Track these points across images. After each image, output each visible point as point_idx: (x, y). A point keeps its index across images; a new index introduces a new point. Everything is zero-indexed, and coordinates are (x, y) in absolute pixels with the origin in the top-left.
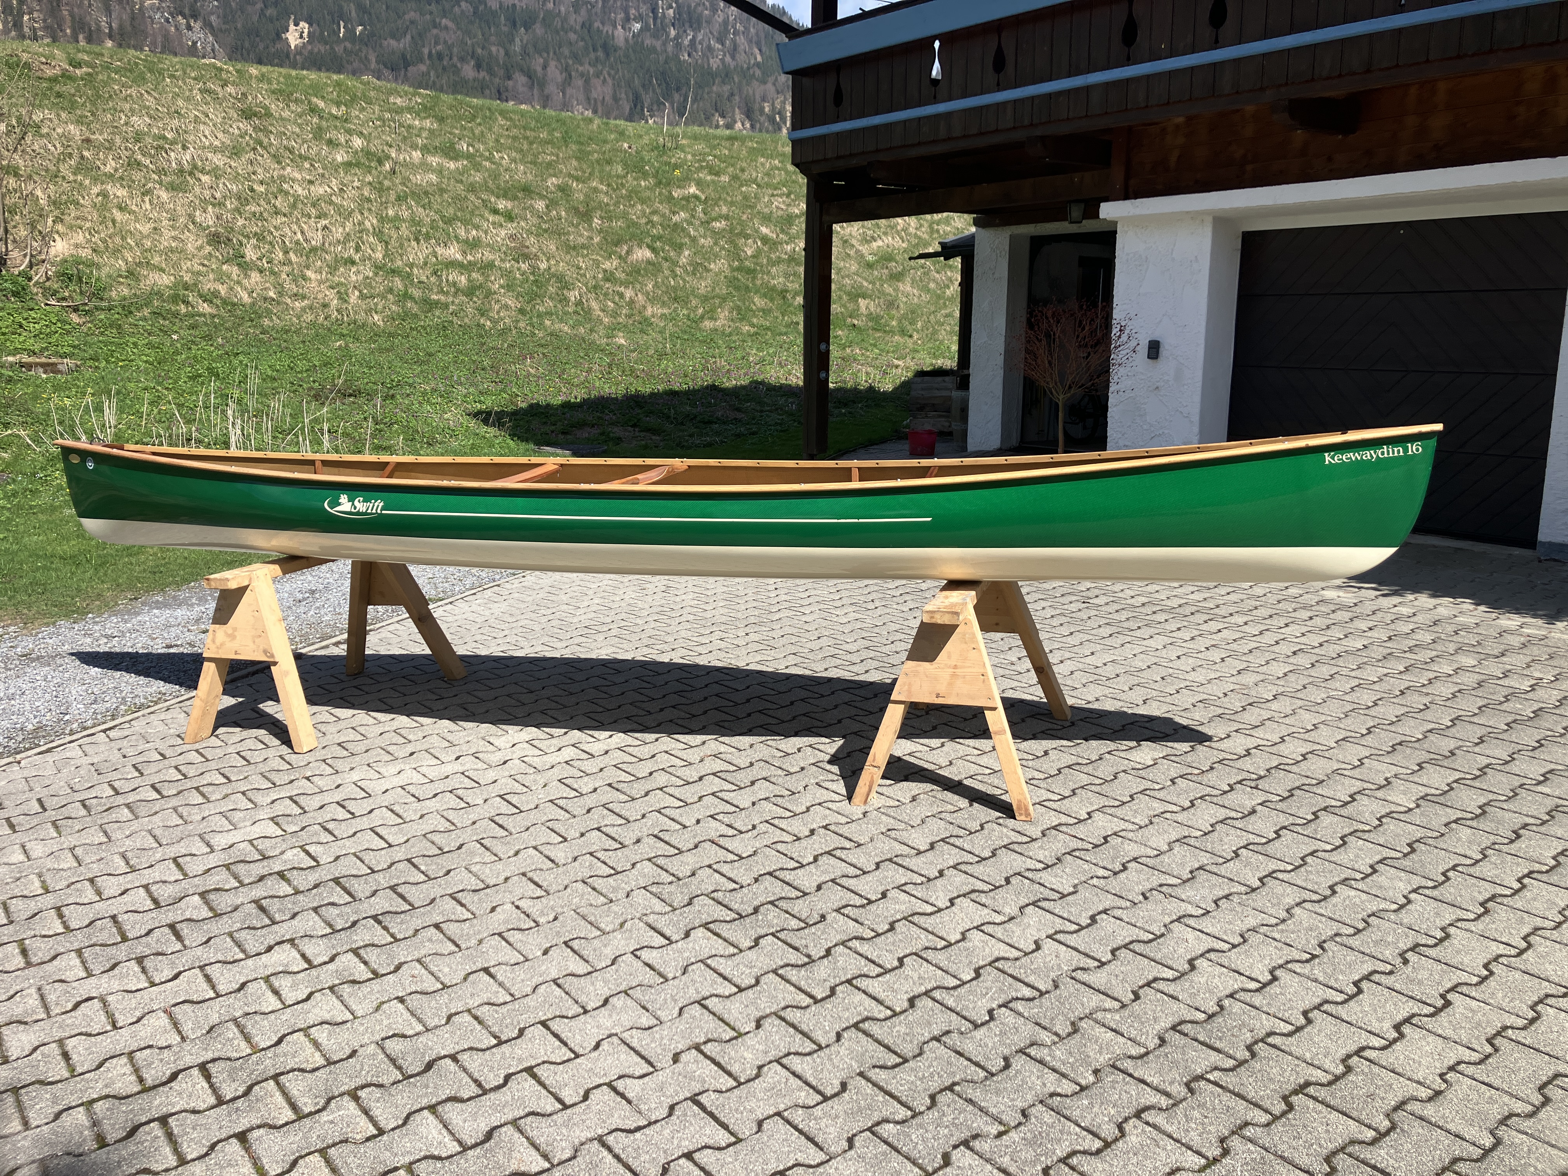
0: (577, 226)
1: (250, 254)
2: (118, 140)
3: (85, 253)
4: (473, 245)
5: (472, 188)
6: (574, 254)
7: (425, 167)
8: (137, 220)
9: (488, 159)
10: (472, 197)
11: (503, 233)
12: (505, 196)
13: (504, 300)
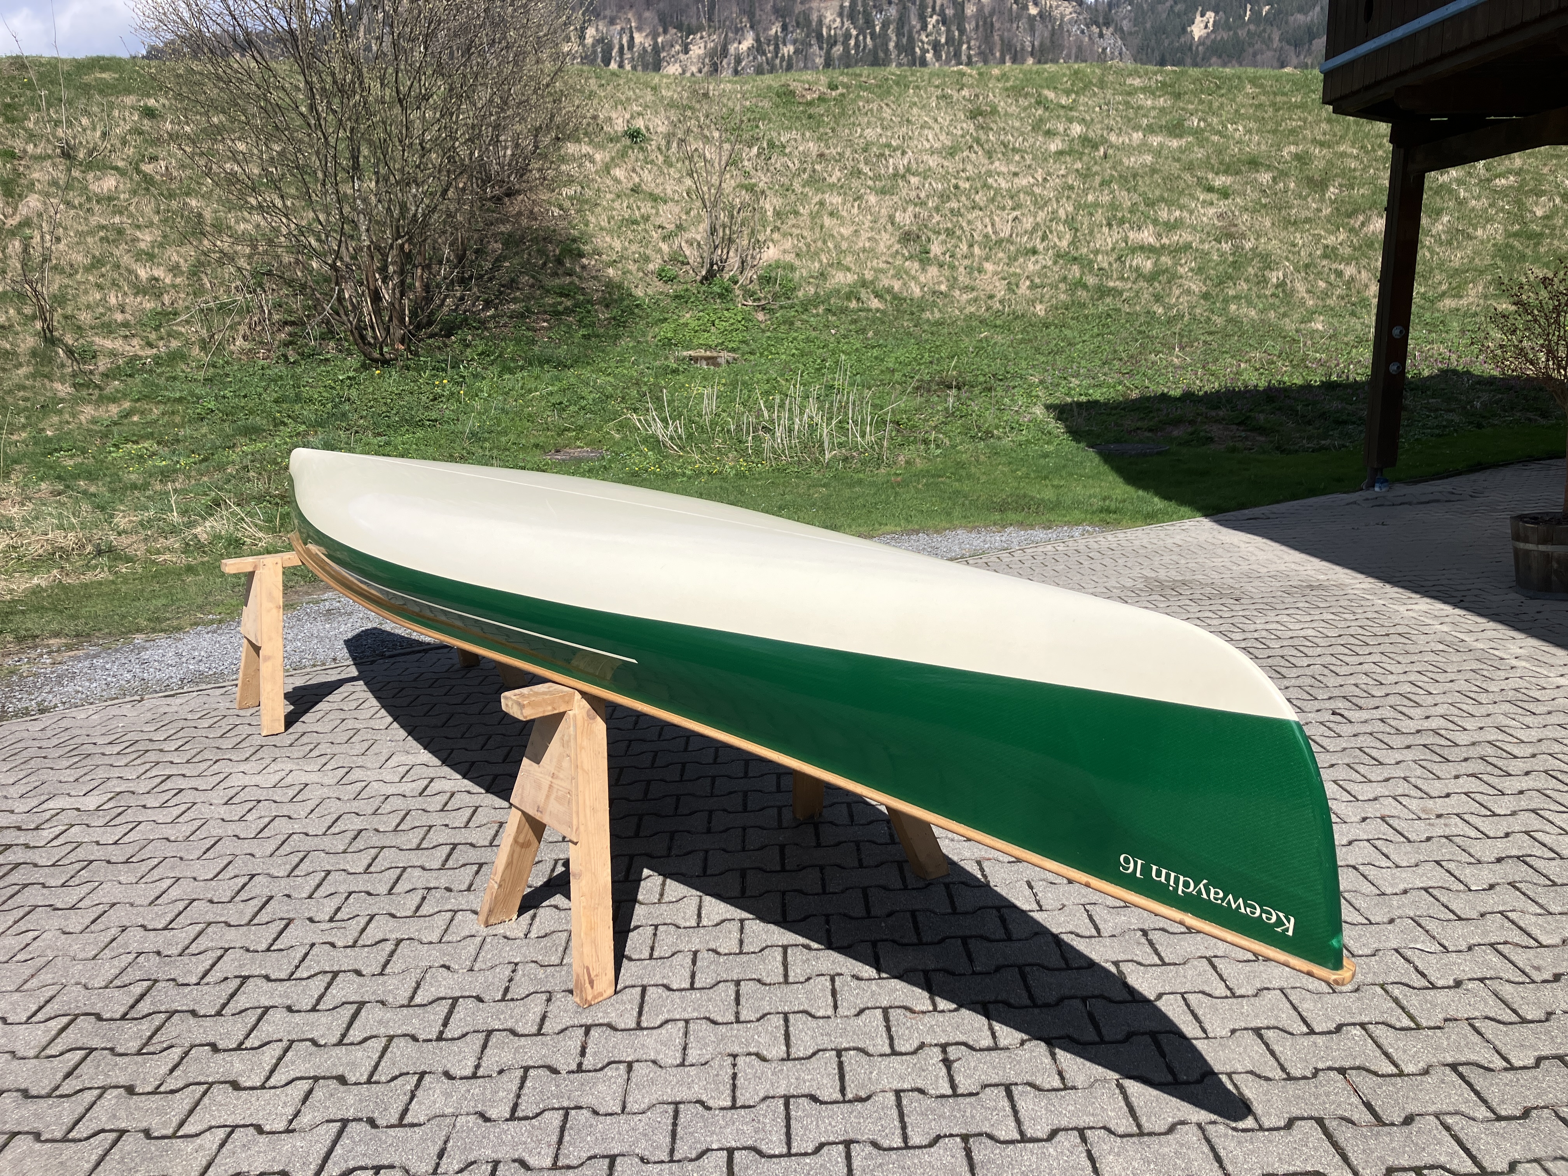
0: (1305, 198)
1: (936, 249)
2: (848, 153)
3: (790, 258)
4: (1171, 227)
5: (1190, 167)
6: (1292, 229)
7: (1144, 147)
8: (842, 224)
9: (1219, 133)
10: (1187, 176)
11: (1211, 211)
12: (1226, 172)
13: (1187, 284)
